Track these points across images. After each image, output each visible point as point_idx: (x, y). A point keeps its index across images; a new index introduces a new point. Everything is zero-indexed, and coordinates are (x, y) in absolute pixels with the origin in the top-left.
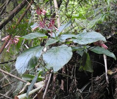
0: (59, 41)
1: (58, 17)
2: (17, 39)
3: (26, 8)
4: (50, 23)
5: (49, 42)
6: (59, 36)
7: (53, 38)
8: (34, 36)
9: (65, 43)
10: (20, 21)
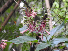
0: (51, 46)
1: (49, 20)
2: (5, 44)
3: (14, 6)
4: (41, 26)
5: (40, 47)
6: (51, 39)
7: (44, 42)
8: (24, 40)
9: (58, 47)
10: (8, 21)
